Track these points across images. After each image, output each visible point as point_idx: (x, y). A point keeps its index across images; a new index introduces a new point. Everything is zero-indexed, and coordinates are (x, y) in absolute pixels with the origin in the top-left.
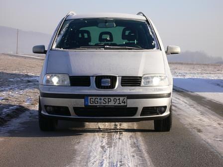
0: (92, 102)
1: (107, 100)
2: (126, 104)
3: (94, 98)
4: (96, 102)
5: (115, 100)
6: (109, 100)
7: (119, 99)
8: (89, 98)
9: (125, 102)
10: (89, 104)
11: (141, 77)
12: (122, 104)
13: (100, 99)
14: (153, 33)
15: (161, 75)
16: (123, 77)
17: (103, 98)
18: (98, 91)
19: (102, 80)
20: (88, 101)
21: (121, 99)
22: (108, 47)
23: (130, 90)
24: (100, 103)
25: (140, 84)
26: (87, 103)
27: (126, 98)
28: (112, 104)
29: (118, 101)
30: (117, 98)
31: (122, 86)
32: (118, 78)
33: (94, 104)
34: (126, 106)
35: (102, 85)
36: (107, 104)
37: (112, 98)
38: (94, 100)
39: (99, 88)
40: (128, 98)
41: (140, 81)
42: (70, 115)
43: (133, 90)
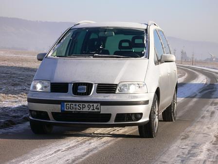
0: (67, 108)
1: (81, 107)
2: (99, 111)
3: (69, 104)
4: (72, 108)
5: (89, 106)
6: (84, 106)
7: (93, 105)
8: (65, 104)
9: (98, 109)
10: (65, 110)
11: (117, 85)
12: (96, 110)
13: (75, 105)
14: (147, 42)
15: (138, 83)
16: (99, 84)
17: (77, 104)
18: (73, 97)
19: (79, 87)
20: (64, 107)
21: (95, 105)
22: (97, 55)
23: (104, 97)
24: (76, 109)
25: (115, 91)
26: (63, 108)
27: (99, 104)
28: (86, 110)
29: (92, 108)
30: (91, 104)
31: (97, 93)
32: (94, 85)
33: (70, 110)
34: (100, 112)
35: (79, 91)
36: (81, 110)
37: (86, 104)
38: (69, 106)
39: (75, 94)
40: (101, 105)
41: (116, 89)
42: (49, 120)
43: (107, 97)
